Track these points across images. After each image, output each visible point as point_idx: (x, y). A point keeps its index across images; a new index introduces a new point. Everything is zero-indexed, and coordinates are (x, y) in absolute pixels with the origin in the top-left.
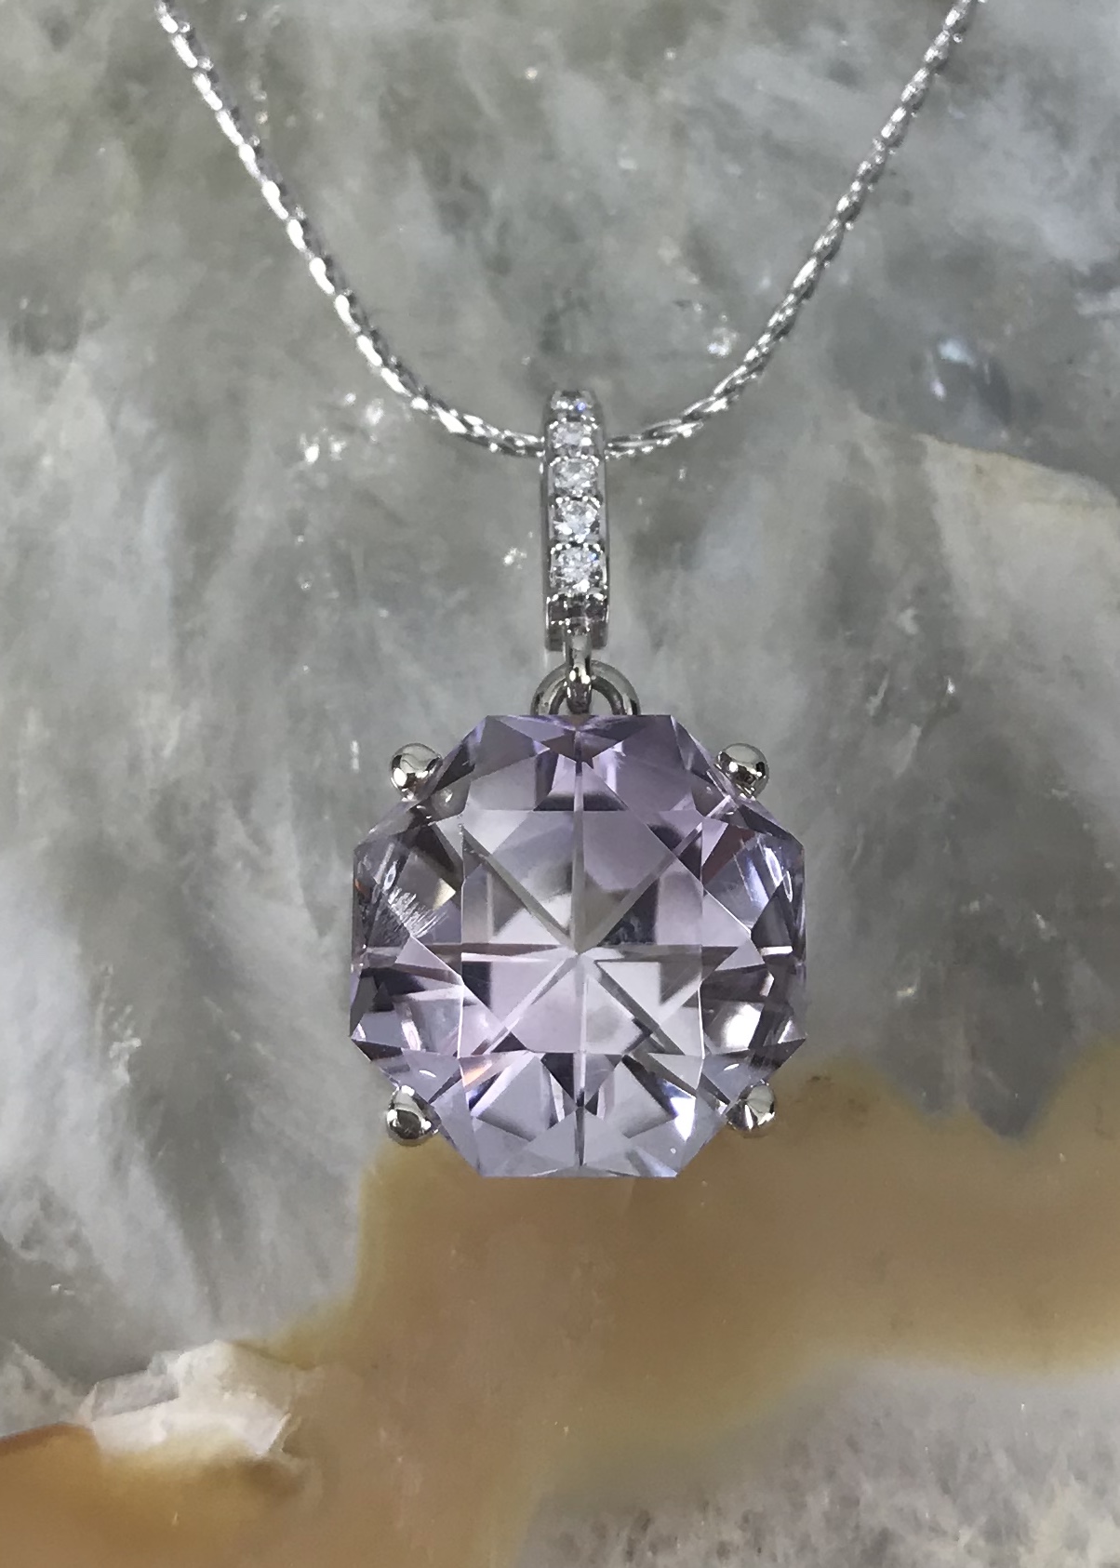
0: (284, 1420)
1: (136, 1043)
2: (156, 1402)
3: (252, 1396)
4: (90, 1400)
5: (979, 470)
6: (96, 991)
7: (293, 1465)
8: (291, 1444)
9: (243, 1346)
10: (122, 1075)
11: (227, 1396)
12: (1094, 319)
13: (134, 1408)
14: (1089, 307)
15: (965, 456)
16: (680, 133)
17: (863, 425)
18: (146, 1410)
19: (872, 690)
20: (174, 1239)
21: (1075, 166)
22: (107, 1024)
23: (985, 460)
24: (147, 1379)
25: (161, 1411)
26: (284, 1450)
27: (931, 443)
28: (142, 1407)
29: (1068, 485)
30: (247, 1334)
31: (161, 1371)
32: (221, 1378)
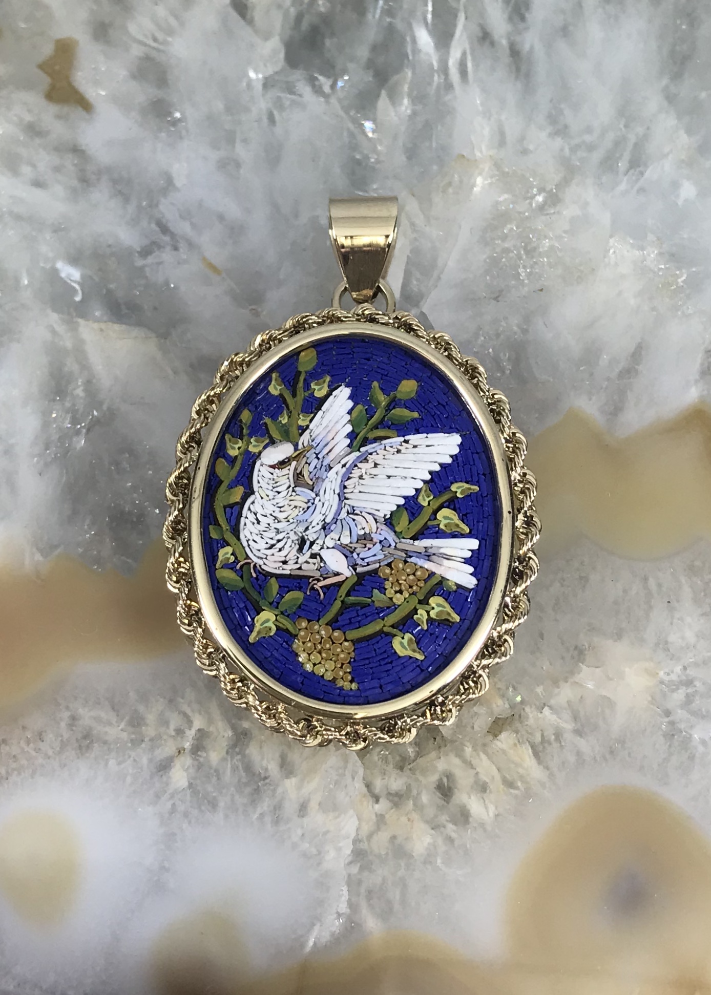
5: (102, 330)
12: (143, 267)
14: (139, 262)
15: (95, 326)
17: (54, 318)
21: (131, 209)
23: (103, 326)
27: (81, 321)
29: (136, 332)
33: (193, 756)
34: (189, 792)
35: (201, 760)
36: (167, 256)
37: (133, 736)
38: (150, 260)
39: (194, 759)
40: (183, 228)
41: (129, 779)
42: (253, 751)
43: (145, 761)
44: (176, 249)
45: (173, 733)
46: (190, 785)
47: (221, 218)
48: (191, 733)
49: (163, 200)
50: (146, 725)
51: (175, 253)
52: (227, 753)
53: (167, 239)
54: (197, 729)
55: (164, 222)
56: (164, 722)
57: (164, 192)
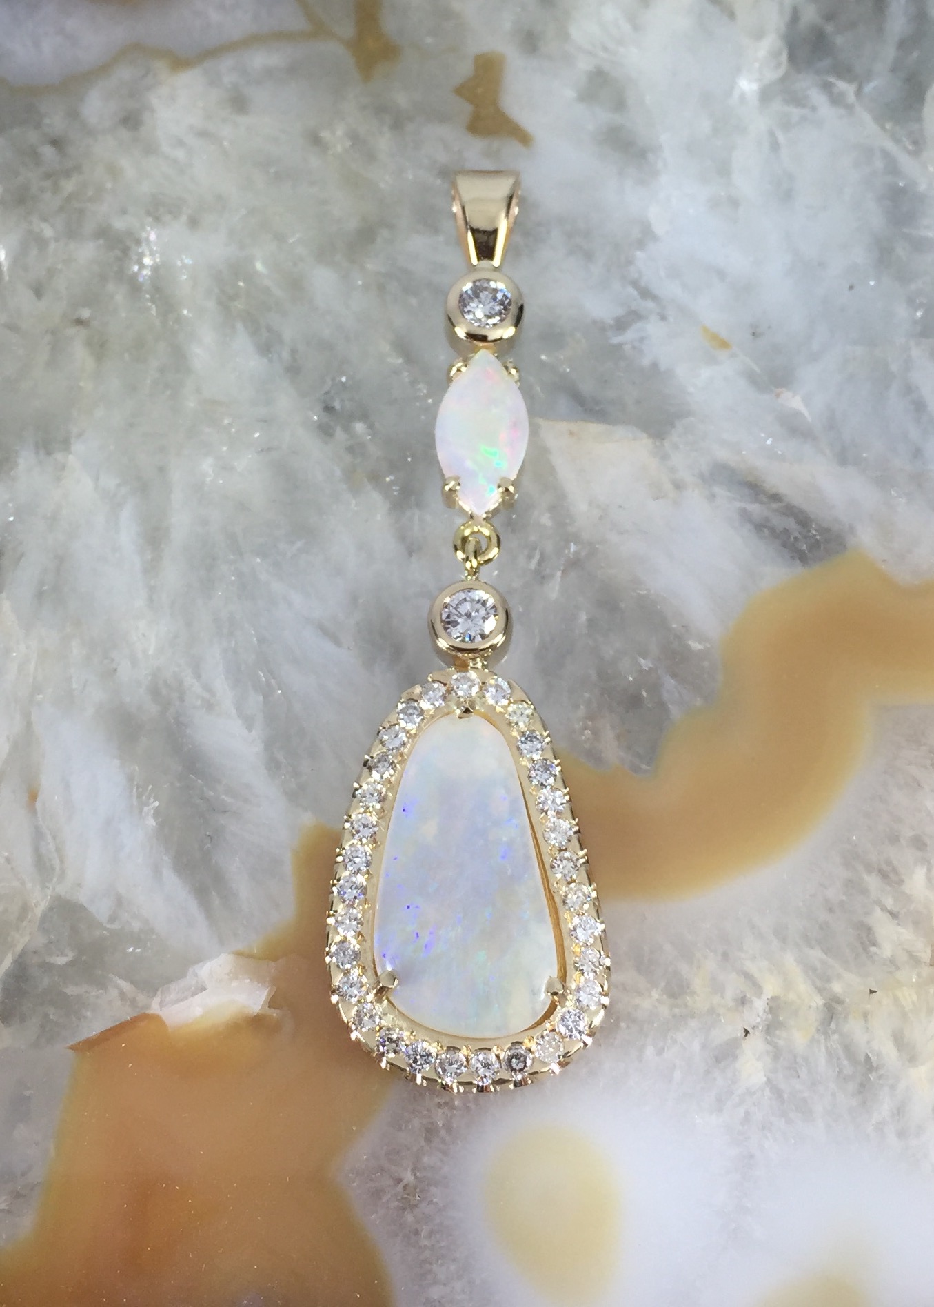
0: (267, 990)
1: (157, 804)
2: (194, 994)
3: (248, 980)
4: (157, 1000)
5: (571, 433)
6: (130, 779)
7: (275, 1014)
8: (272, 1003)
9: (239, 954)
10: (152, 822)
11: (235, 984)
12: (620, 345)
13: (182, 1000)
14: (616, 340)
15: (563, 426)
16: (381, 288)
18: (191, 999)
19: (530, 557)
20: (193, 906)
21: (597, 270)
22: (139, 796)
23: (574, 426)
24: (189, 981)
25: (198, 999)
26: (269, 1007)
28: (186, 998)
29: (620, 431)
30: (240, 947)
31: (196, 975)
32: (228, 974)
33: (768, 1037)
34: (767, 1092)
35: (781, 1043)
36: (653, 329)
37: (676, 1010)
38: (630, 335)
39: (768, 1043)
40: (670, 289)
41: (677, 1075)
42: (854, 1027)
43: (696, 1046)
44: (663, 318)
45: (731, 1004)
46: (769, 1081)
47: (721, 274)
48: (760, 1005)
49: (639, 254)
50: (693, 993)
51: (663, 323)
52: (818, 1030)
53: (650, 304)
54: (769, 998)
55: (643, 284)
56: (717, 988)
57: (641, 244)
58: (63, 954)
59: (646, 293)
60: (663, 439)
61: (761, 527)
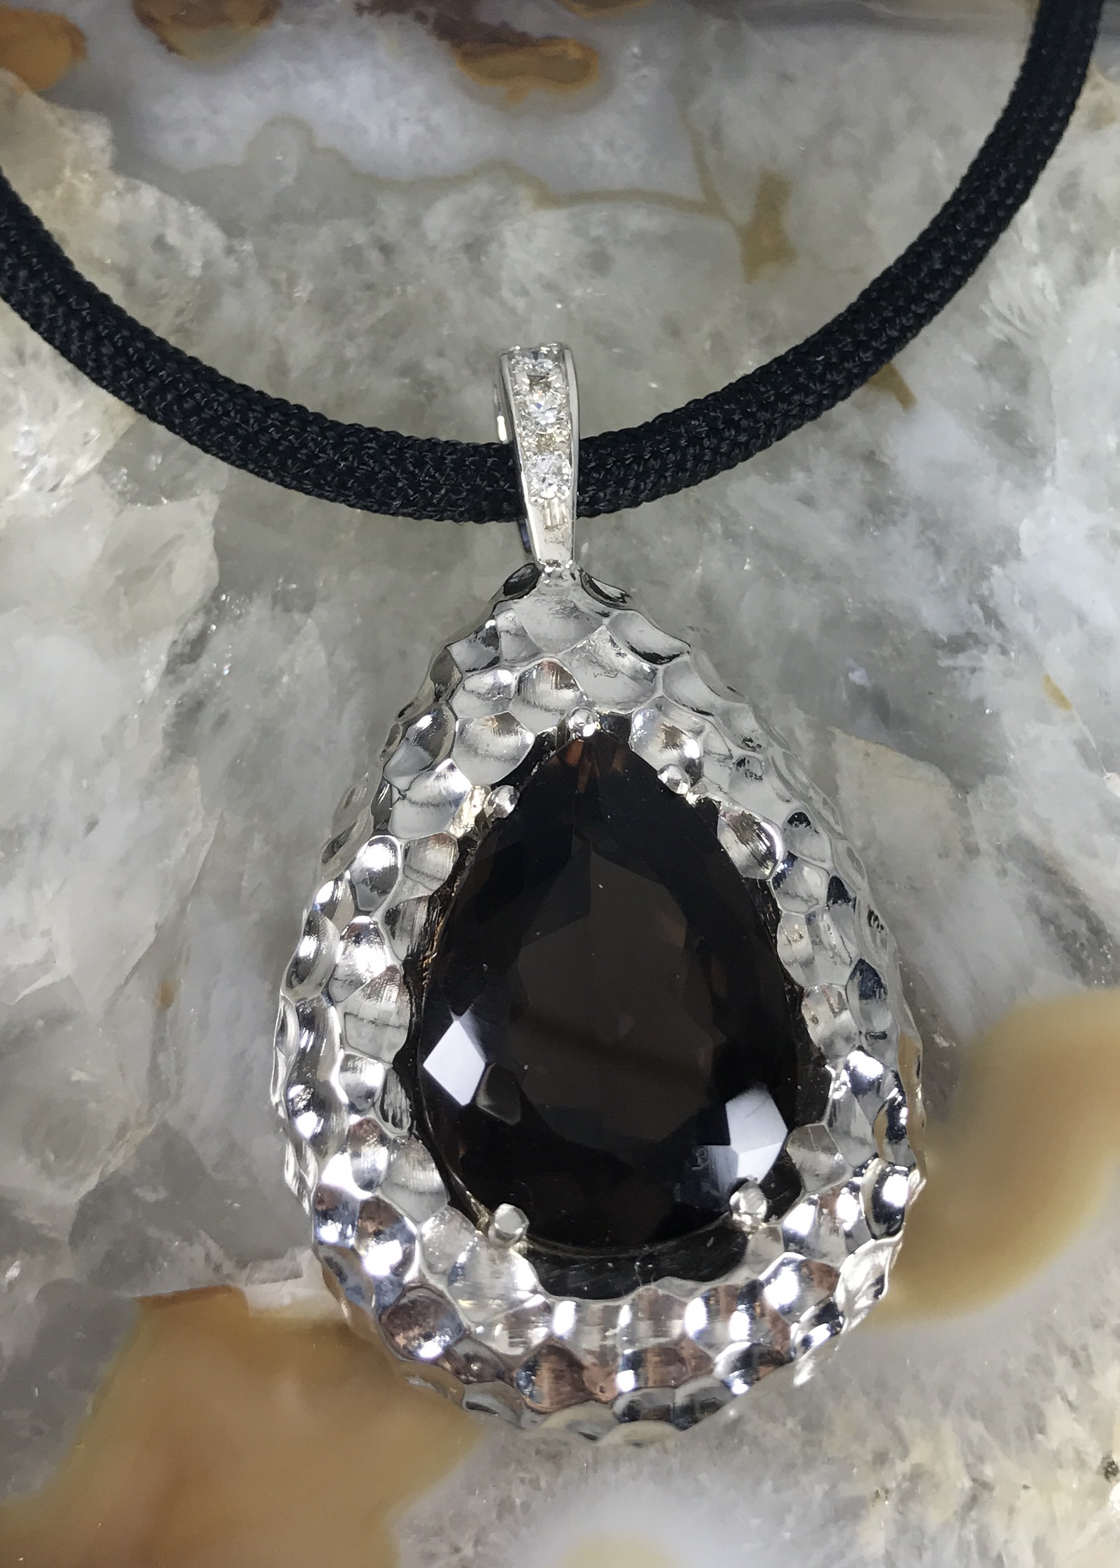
33: (901, 1508)
35: (910, 1516)
36: (990, 661)
38: (962, 660)
39: (901, 1513)
40: (1022, 622)
43: (819, 1491)
44: (1004, 652)
45: (870, 1457)
46: (887, 1556)
47: (1082, 620)
48: (903, 1467)
49: (996, 570)
50: (832, 1435)
51: (1002, 658)
52: (955, 1516)
53: (992, 631)
54: (914, 1462)
55: (991, 604)
56: (860, 1436)
57: (1000, 559)
58: (155, 1190)
59: (992, 616)
60: (967, 793)
61: (1047, 920)
